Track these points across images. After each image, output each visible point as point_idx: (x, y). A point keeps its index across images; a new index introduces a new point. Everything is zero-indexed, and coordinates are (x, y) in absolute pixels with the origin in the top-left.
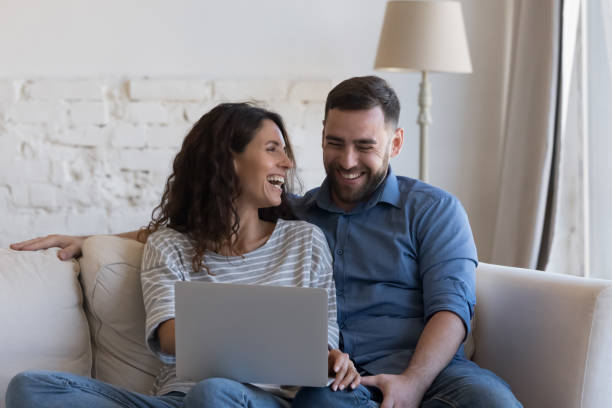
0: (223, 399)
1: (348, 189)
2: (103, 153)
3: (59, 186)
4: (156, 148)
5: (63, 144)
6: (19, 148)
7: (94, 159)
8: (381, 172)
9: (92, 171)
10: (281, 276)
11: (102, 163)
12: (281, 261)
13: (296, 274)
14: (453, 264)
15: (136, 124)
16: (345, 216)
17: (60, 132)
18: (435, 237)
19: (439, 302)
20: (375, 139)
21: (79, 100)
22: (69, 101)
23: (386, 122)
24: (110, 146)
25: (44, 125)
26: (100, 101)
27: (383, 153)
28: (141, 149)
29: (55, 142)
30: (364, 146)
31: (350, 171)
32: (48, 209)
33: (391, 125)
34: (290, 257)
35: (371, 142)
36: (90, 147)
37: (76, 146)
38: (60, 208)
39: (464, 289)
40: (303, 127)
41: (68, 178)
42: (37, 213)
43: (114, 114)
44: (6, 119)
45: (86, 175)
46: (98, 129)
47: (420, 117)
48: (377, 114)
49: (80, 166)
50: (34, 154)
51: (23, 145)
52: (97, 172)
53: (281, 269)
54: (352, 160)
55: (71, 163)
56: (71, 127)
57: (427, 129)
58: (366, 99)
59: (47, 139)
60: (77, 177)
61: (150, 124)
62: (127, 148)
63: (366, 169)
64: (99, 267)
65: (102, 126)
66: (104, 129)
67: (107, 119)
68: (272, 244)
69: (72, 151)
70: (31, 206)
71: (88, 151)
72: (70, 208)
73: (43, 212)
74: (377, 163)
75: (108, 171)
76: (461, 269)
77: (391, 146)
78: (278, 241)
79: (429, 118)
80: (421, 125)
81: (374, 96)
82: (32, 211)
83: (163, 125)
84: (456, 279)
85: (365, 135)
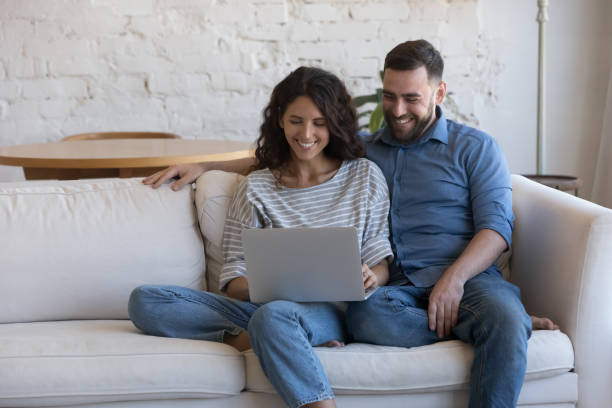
0: (277, 318)
1: (400, 131)
2: (284, 46)
3: (249, 74)
4: (326, 41)
5: (252, 40)
6: (216, 43)
7: (277, 51)
8: (427, 117)
9: (275, 60)
10: (343, 206)
11: (283, 54)
12: (342, 194)
13: (354, 203)
14: (495, 192)
15: (310, 23)
16: (404, 149)
17: (250, 29)
18: (481, 172)
19: (484, 222)
20: (419, 93)
21: (263, 3)
22: (256, 4)
23: (429, 78)
24: (289, 40)
25: (236, 23)
26: (281, 4)
27: (427, 103)
28: (315, 42)
29: (245, 38)
30: (411, 98)
31: (401, 118)
32: (240, 92)
33: (434, 81)
34: (352, 189)
35: (416, 95)
36: (273, 41)
37: (263, 41)
38: (249, 92)
39: (504, 210)
40: (447, 22)
41: (256, 66)
42: (232, 95)
43: (292, 14)
44: (206, 19)
45: (271, 64)
46: (280, 27)
47: (538, 16)
48: (421, 73)
49: (266, 56)
50: (228, 48)
51: (220, 41)
52: (280, 61)
53: (343, 200)
54: (401, 109)
55: (258, 54)
56: (258, 25)
57: (544, 25)
58: (412, 62)
59: (239, 35)
60: (263, 65)
61: (322, 22)
62: (303, 42)
63: (414, 117)
64: (205, 199)
65: (282, 24)
66: (284, 27)
67: (287, 18)
68: (339, 178)
69: (260, 44)
70: (226, 90)
71: (273, 44)
72: (258, 91)
73: (236, 94)
74: (423, 111)
75: (289, 61)
76: (502, 195)
77: (435, 96)
78: (343, 177)
79: (546, 16)
80: (540, 22)
81: (418, 59)
82: (228, 93)
83: (332, 22)
84: (497, 203)
85: (411, 90)
